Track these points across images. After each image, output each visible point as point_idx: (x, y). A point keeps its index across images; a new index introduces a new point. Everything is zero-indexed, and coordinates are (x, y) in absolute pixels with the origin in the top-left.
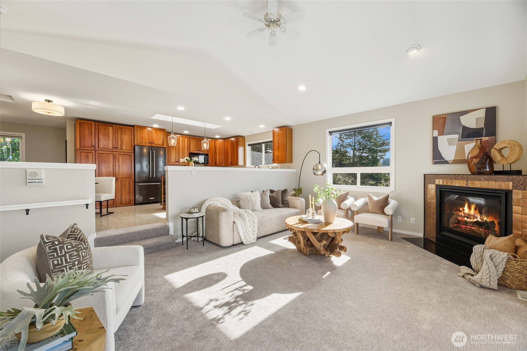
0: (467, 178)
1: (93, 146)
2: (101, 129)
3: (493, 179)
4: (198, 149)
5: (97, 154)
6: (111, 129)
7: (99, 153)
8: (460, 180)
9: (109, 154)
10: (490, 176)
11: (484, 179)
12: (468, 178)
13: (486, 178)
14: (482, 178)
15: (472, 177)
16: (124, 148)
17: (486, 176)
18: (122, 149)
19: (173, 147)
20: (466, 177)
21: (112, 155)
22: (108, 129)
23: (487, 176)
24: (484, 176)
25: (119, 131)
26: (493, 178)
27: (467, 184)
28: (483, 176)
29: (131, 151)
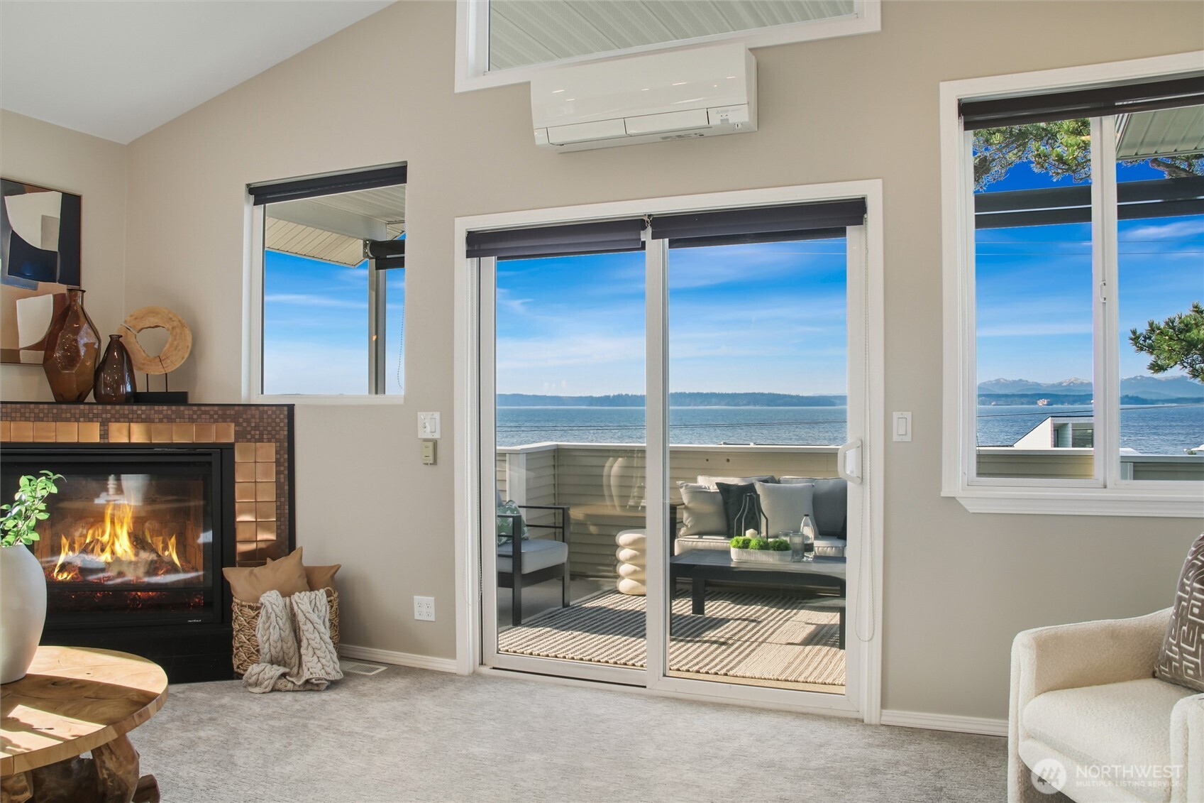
0: (104, 416)
3: (186, 417)
8: (77, 421)
10: (178, 407)
11: (161, 416)
12: (109, 415)
13: (165, 412)
14: (155, 413)
15: (121, 412)
17: (165, 408)
20: (100, 412)
23: (170, 407)
24: (161, 408)
26: (186, 412)
27: (105, 434)
28: (156, 408)
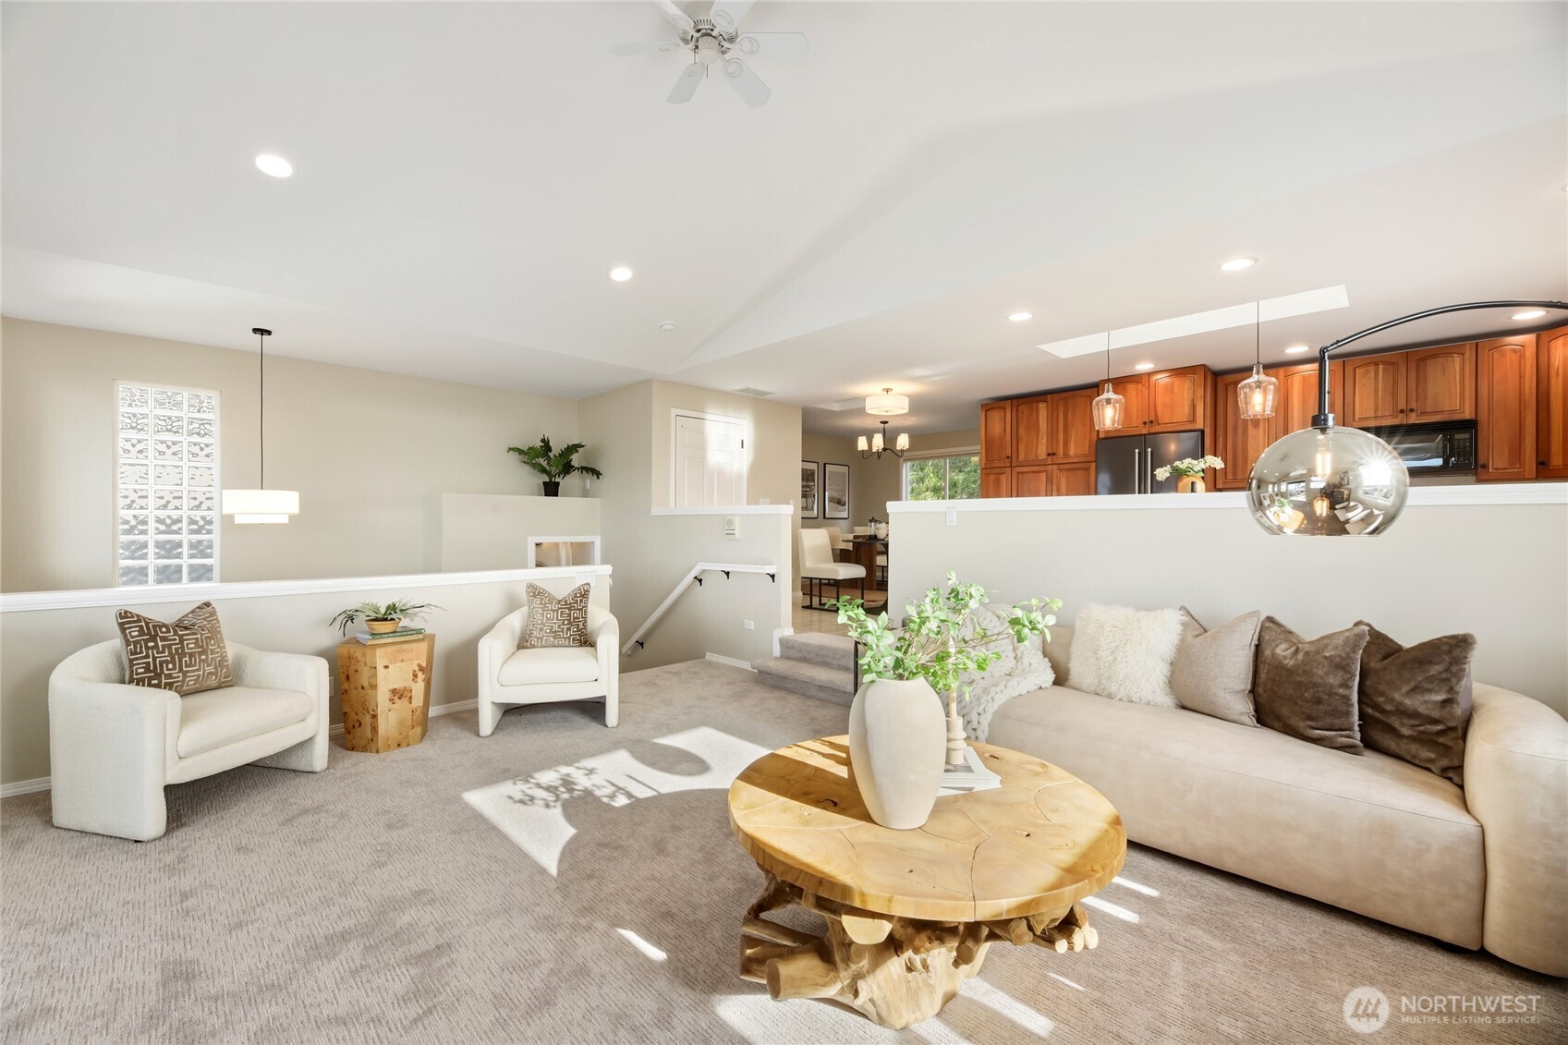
1: (1008, 457)
2: (1022, 413)
4: (1402, 405)
5: (1015, 475)
6: (1042, 406)
7: (1018, 473)
9: (1039, 472)
16: (1072, 453)
18: (1066, 455)
19: (1256, 422)
21: (1044, 474)
22: (1037, 408)
25: (1061, 409)
29: (1090, 459)
